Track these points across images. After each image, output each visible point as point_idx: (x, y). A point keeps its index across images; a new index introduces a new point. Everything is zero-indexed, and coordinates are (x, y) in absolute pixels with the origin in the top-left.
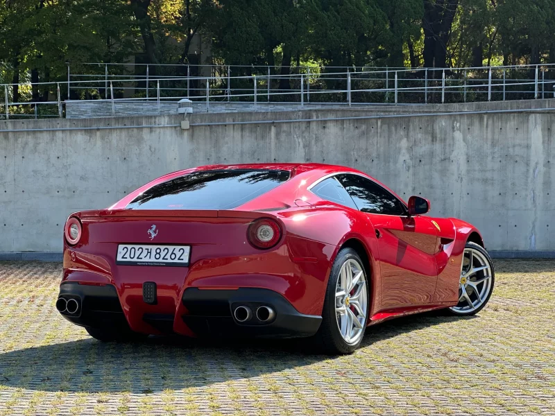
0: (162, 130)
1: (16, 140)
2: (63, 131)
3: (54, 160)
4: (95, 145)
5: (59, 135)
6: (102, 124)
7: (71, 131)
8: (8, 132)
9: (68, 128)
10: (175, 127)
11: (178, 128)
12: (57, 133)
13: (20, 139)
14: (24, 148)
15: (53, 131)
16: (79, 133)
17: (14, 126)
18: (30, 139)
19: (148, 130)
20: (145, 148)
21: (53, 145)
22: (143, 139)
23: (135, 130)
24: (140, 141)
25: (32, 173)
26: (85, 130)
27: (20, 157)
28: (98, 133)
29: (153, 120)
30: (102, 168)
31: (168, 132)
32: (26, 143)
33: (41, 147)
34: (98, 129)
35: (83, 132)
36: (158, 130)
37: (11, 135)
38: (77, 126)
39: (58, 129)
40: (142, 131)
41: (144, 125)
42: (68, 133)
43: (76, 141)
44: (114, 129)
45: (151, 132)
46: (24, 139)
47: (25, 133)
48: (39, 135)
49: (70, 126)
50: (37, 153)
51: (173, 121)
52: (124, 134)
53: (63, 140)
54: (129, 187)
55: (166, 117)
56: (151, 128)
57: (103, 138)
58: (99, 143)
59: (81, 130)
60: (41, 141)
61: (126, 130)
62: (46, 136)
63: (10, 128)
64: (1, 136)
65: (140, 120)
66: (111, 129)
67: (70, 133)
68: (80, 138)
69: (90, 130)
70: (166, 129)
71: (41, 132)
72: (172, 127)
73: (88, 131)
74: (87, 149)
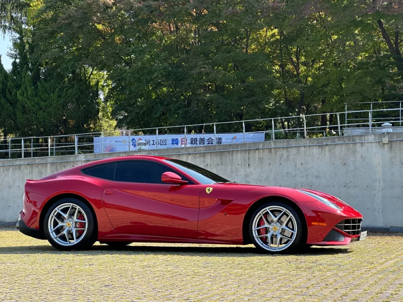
0: (369, 144)
1: (276, 153)
2: (305, 146)
3: (299, 165)
4: (325, 155)
5: (302, 149)
6: (329, 141)
7: (309, 146)
8: (271, 148)
9: (308, 145)
10: (379, 142)
11: (381, 143)
12: (301, 148)
13: (278, 153)
14: (281, 158)
15: (298, 147)
16: (315, 147)
17: (275, 144)
18: (284, 152)
19: (360, 145)
20: (358, 156)
21: (299, 156)
22: (357, 151)
23: (351, 145)
24: (354, 152)
25: (286, 174)
26: (319, 145)
27: (278, 164)
28: (327, 147)
29: (363, 138)
30: (330, 170)
31: (374, 145)
32: (282, 155)
33: (291, 157)
34: (327, 145)
35: (317, 147)
36: (367, 145)
37: (273, 150)
38: (313, 143)
39: (302, 145)
40: (356, 145)
41: (357, 141)
42: (308, 148)
43: (313, 153)
44: (337, 144)
45: (362, 145)
46: (281, 152)
47: (282, 149)
48: (290, 149)
49: (309, 143)
50: (289, 162)
51: (377, 138)
52: (344, 147)
53: (304, 153)
54: (348, 182)
55: (372, 136)
56: (362, 143)
57: (330, 151)
58: (327, 154)
59: (316, 145)
60: (291, 153)
61: (345, 145)
62: (294, 150)
63: (273, 146)
64: (267, 151)
65: (354, 138)
66: (335, 144)
67: (309, 148)
68: (315, 151)
69: (322, 145)
70: (372, 144)
71: (291, 147)
72: (376, 142)
73: (321, 146)
74: (320, 158)
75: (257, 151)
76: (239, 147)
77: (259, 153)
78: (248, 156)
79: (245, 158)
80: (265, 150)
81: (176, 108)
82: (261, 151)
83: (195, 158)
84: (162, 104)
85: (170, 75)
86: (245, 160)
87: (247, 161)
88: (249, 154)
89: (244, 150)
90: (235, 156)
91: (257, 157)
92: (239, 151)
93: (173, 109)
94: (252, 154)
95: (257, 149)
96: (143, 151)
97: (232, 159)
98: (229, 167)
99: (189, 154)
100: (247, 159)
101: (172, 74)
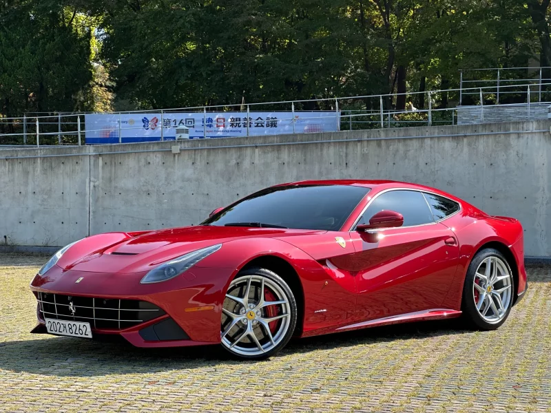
0: (530, 135)
1: (388, 147)
2: (431, 138)
3: (422, 165)
4: (462, 151)
5: (428, 142)
6: (469, 130)
7: (438, 138)
8: (381, 140)
9: (436, 135)
10: (544, 132)
11: (547, 134)
12: (426, 140)
13: (391, 147)
14: (395, 155)
15: (422, 138)
16: (447, 140)
17: (387, 135)
18: (401, 146)
19: (516, 136)
20: (513, 153)
21: (422, 151)
22: (510, 145)
23: (502, 137)
24: (507, 147)
26: (452, 137)
27: (391, 164)
28: (465, 140)
29: (521, 126)
30: (469, 174)
31: (536, 137)
32: (397, 151)
33: (411, 153)
34: (465, 136)
35: (451, 138)
36: (526, 136)
37: (383, 143)
38: (445, 133)
39: (427, 136)
40: (509, 137)
41: (511, 131)
42: (436, 140)
43: (444, 147)
44: (481, 135)
45: (519, 137)
46: (396, 146)
47: (397, 141)
48: (409, 142)
49: (438, 134)
50: (407, 160)
51: (541, 126)
52: (491, 140)
53: (431, 148)
54: (496, 191)
55: (534, 122)
56: (518, 134)
57: (469, 145)
58: (466, 149)
59: (449, 137)
60: (411, 148)
61: (493, 137)
62: (415, 144)
63: (383, 136)
64: (374, 144)
65: (508, 126)
66: (478, 135)
67: (438, 141)
68: (448, 145)
69: (458, 136)
70: (534, 135)
71: (411, 139)
72: (540, 132)
73: (456, 138)
74: (454, 156)
75: (359, 144)
76: (332, 138)
77: (362, 148)
78: (345, 150)
79: (342, 154)
80: (372, 143)
81: (210, 72)
82: (365, 143)
83: (265, 153)
84: (189, 67)
85: (202, 24)
86: (340, 156)
87: (344, 158)
88: (347, 148)
89: (339, 142)
90: (325, 152)
91: (359, 152)
92: (332, 144)
93: (204, 74)
94: (351, 147)
95: (359, 141)
96: (184, 142)
97: (322, 154)
98: (317, 167)
99: (256, 147)
100: (344, 155)
101: (205, 23)
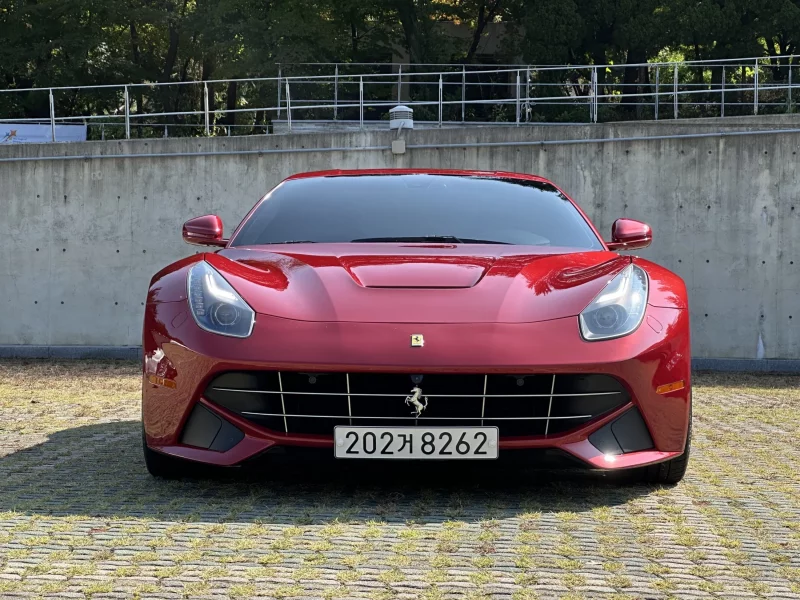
0: (361, 155)
1: (135, 171)
2: (207, 156)
3: (191, 202)
4: (255, 179)
5: (201, 162)
6: (267, 145)
7: (219, 156)
8: (123, 158)
9: (215, 152)
10: (383, 151)
11: (388, 152)
12: (198, 160)
13: (141, 171)
14: (146, 183)
15: (191, 156)
16: (232, 160)
17: (133, 150)
18: (156, 169)
19: (340, 156)
21: (192, 179)
23: (319, 155)
25: (159, 223)
26: (241, 155)
27: (141, 197)
28: (261, 160)
29: (348, 139)
31: (372, 157)
32: (151, 176)
33: (173, 181)
34: (261, 154)
35: (238, 159)
36: (355, 155)
37: (127, 163)
38: (229, 149)
39: (200, 153)
40: (330, 156)
41: (333, 148)
42: (215, 160)
43: (226, 172)
44: (286, 153)
45: (344, 158)
46: (148, 170)
47: (149, 160)
48: (169, 162)
49: (218, 149)
50: (166, 193)
51: (379, 141)
52: (301, 160)
53: (206, 172)
55: (368, 134)
56: (344, 152)
57: (267, 168)
58: (262, 176)
59: (235, 154)
60: (173, 173)
61: (305, 156)
62: (180, 166)
63: (127, 152)
64: (112, 165)
65: (327, 139)
66: (281, 153)
67: (218, 161)
68: (233, 167)
69: (249, 154)
70: (368, 153)
71: (173, 158)
72: (377, 150)
73: (246, 157)
74: (243, 185)
75: (86, 165)
76: (41, 153)
77: (92, 170)
78: (62, 175)
79: (57, 180)
80: (109, 163)
82: (97, 164)
86: (55, 184)
87: (61, 187)
88: (65, 171)
89: (52, 160)
90: (28, 176)
91: (86, 179)
92: (41, 164)
94: (72, 172)
95: (86, 159)
97: (23, 181)
98: (14, 203)
100: (61, 182)
